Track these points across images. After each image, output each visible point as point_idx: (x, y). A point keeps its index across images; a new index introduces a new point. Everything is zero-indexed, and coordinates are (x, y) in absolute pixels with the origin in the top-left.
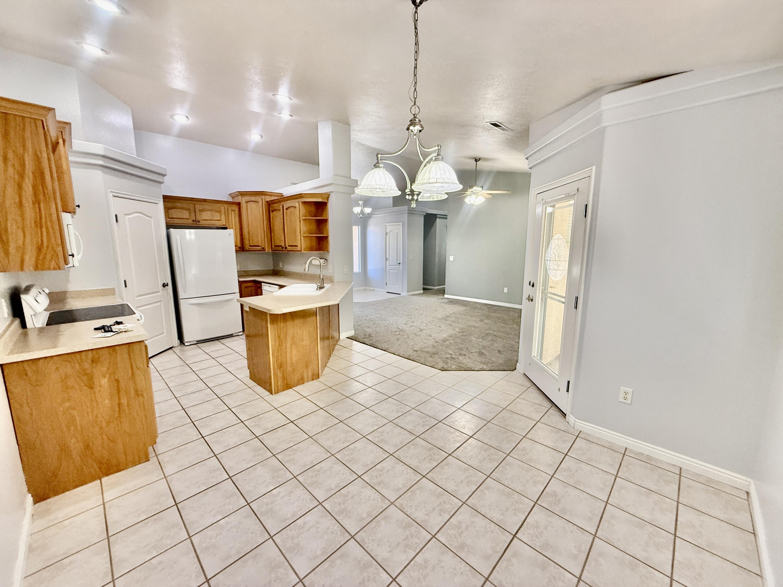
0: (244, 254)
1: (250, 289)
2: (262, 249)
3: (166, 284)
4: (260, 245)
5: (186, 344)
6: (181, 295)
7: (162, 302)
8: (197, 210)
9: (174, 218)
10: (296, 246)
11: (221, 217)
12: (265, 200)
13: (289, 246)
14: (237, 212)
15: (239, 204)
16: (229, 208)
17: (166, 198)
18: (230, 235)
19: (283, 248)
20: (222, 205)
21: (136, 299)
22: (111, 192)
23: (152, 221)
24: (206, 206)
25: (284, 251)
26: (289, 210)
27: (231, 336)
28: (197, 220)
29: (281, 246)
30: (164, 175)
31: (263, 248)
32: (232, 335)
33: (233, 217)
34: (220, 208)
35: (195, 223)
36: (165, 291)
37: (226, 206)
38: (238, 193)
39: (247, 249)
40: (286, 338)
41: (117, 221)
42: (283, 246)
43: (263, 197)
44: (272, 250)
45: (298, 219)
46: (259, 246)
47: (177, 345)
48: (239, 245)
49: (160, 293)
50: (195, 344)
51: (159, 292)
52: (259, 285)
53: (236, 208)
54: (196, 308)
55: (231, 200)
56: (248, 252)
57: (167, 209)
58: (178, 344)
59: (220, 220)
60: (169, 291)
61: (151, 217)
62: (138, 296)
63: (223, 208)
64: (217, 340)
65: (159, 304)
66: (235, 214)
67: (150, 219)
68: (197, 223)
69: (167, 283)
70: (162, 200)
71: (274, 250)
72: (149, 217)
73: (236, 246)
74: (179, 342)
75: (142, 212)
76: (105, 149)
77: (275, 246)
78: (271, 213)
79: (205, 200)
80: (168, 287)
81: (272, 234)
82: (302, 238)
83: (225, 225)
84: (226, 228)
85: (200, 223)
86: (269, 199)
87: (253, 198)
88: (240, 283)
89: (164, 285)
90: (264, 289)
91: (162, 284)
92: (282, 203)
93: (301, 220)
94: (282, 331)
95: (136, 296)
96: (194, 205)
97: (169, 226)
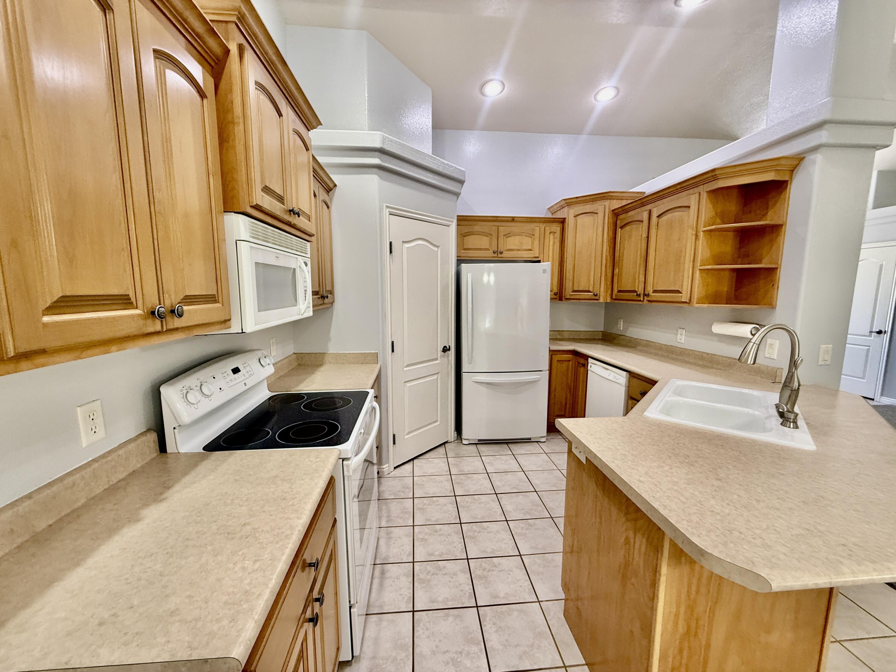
0: (563, 306)
1: (565, 365)
2: (594, 297)
3: (448, 348)
4: (591, 289)
5: (465, 442)
6: (465, 367)
7: (439, 375)
8: (501, 234)
9: (470, 249)
10: (678, 292)
11: (533, 243)
12: (609, 207)
13: (655, 291)
14: (558, 235)
15: (563, 221)
16: (547, 228)
17: (462, 220)
18: (544, 271)
19: (638, 295)
20: (536, 224)
21: (405, 369)
22: (387, 207)
23: (439, 252)
24: (515, 228)
25: (640, 301)
26: (665, 218)
27: (527, 441)
28: (499, 250)
29: (635, 291)
30: (462, 182)
31: (596, 295)
32: (530, 439)
33: (551, 243)
34: (533, 230)
35: (496, 255)
36: (446, 360)
37: (542, 226)
38: (564, 202)
39: (568, 297)
40: (712, 612)
41: (391, 252)
42: (640, 291)
43: (607, 203)
44: (612, 298)
45: (690, 233)
46: (589, 291)
47: (452, 440)
48: (555, 290)
49: (438, 362)
50: (476, 444)
51: (436, 359)
52: (582, 361)
53: (557, 228)
54: (483, 389)
55: (550, 216)
56: (568, 301)
57: (462, 236)
58: (454, 437)
59: (530, 250)
60: (450, 358)
61: (438, 247)
62: (408, 366)
63: (537, 228)
64: (507, 443)
65: (435, 377)
66: (554, 238)
67: (436, 249)
68: (499, 255)
69: (449, 346)
70: (455, 221)
71: (615, 299)
72: (435, 246)
73: (551, 291)
74: (456, 435)
75: (425, 238)
76: (384, 139)
77: (619, 291)
78: (619, 230)
79: (513, 219)
80: (449, 352)
81: (616, 271)
82: (697, 274)
83: (538, 257)
84: (539, 262)
85: (502, 256)
86: (616, 204)
87: (588, 208)
88: (552, 353)
89: (445, 350)
90: (591, 369)
91: (443, 347)
92: (649, 207)
93: (701, 234)
94: (703, 590)
95: (405, 365)
96: (498, 227)
97: (460, 261)
